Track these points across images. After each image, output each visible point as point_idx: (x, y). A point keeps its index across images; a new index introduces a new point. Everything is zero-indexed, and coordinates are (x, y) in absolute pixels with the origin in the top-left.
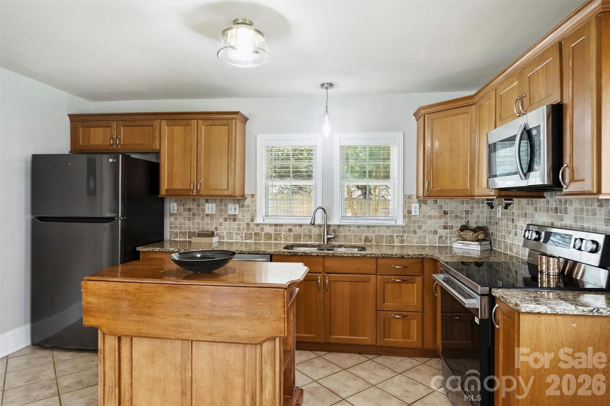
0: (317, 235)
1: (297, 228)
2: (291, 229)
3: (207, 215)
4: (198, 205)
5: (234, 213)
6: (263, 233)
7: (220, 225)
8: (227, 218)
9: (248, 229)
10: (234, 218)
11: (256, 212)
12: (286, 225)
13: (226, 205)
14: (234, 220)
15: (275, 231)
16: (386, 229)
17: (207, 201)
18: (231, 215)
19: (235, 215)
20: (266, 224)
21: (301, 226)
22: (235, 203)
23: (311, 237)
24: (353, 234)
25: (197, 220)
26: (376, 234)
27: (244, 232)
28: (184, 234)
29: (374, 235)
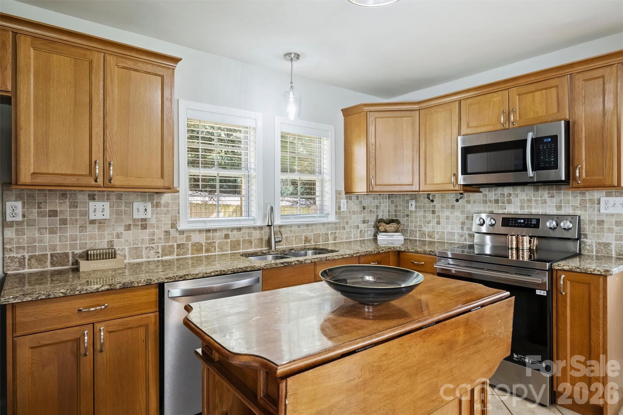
0: (258, 239)
1: (235, 232)
2: (228, 235)
3: (93, 222)
4: (74, 205)
5: (144, 217)
6: (190, 243)
7: (118, 236)
8: (130, 225)
9: (167, 240)
10: (144, 224)
11: (179, 213)
12: (221, 229)
13: (130, 204)
14: (144, 227)
15: (207, 238)
16: (322, 226)
17: (92, 197)
18: (138, 220)
19: (145, 220)
20: (194, 231)
21: (239, 229)
22: (144, 201)
23: (251, 242)
24: (294, 235)
25: (71, 231)
26: (315, 233)
27: (160, 245)
28: (41, 259)
29: (312, 234)
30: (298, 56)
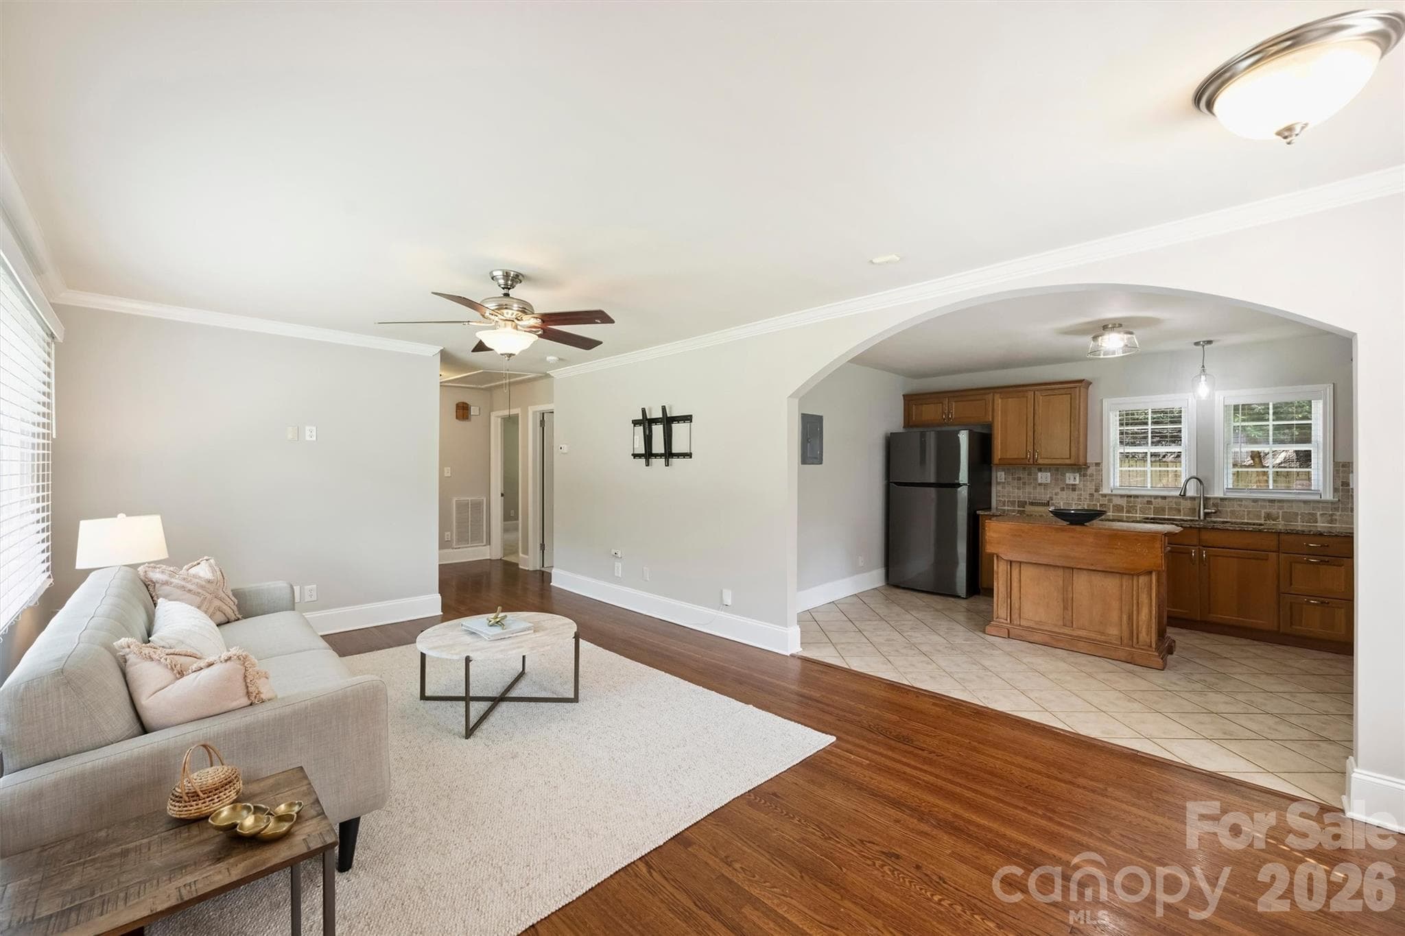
0: (1189, 509)
1: (1160, 500)
2: (1151, 501)
3: (1040, 484)
4: (1029, 474)
5: (1074, 483)
6: (1111, 505)
7: (1056, 494)
8: (1064, 488)
9: (1091, 500)
10: (1074, 488)
11: (1102, 481)
12: (1143, 496)
13: (1063, 475)
14: (1074, 490)
15: (1128, 502)
16: (1302, 505)
17: (1040, 470)
18: (1070, 485)
19: (1075, 485)
20: (1116, 495)
21: (1164, 498)
22: (1074, 472)
23: (1179, 511)
24: (1246, 510)
25: (1028, 489)
26: (1285, 510)
27: (1085, 503)
28: (1013, 503)
29: (1281, 512)
30: (1210, 342)
